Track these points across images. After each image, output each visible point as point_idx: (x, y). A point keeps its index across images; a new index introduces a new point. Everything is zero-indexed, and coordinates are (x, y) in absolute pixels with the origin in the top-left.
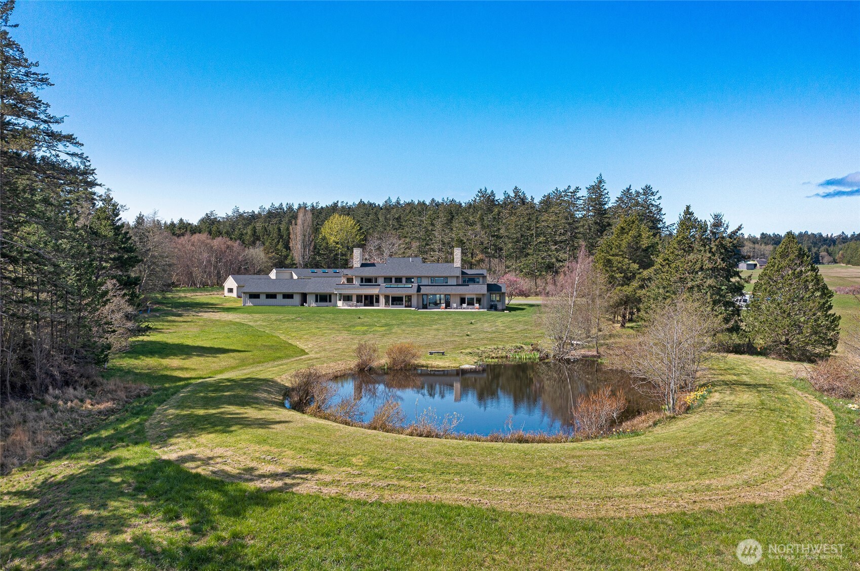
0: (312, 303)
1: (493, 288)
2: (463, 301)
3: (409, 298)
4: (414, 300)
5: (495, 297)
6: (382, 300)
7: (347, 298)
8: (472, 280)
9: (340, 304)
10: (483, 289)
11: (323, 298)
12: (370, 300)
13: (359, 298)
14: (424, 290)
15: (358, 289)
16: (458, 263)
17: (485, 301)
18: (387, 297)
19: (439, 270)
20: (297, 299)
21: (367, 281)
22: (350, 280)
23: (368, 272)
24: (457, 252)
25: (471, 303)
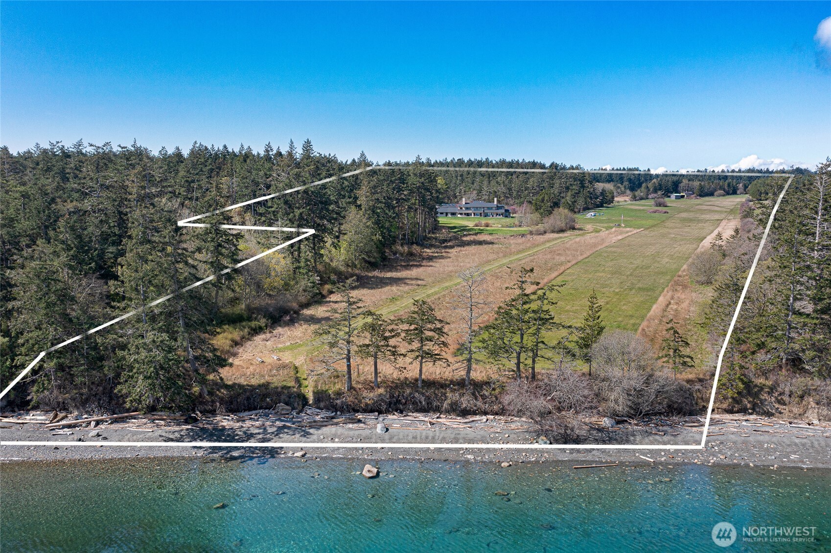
0: (450, 215)
1: (507, 211)
2: (497, 215)
3: (481, 214)
4: (482, 214)
5: (507, 214)
6: (473, 214)
7: (461, 214)
8: (501, 208)
9: (459, 216)
10: (503, 211)
11: (453, 214)
12: (468, 215)
13: (465, 214)
14: (485, 211)
15: (464, 211)
16: (495, 202)
17: (504, 215)
18: (474, 214)
19: (489, 205)
20: (445, 214)
21: (467, 208)
22: (461, 208)
23: (468, 206)
24: (495, 199)
25: (500, 215)
